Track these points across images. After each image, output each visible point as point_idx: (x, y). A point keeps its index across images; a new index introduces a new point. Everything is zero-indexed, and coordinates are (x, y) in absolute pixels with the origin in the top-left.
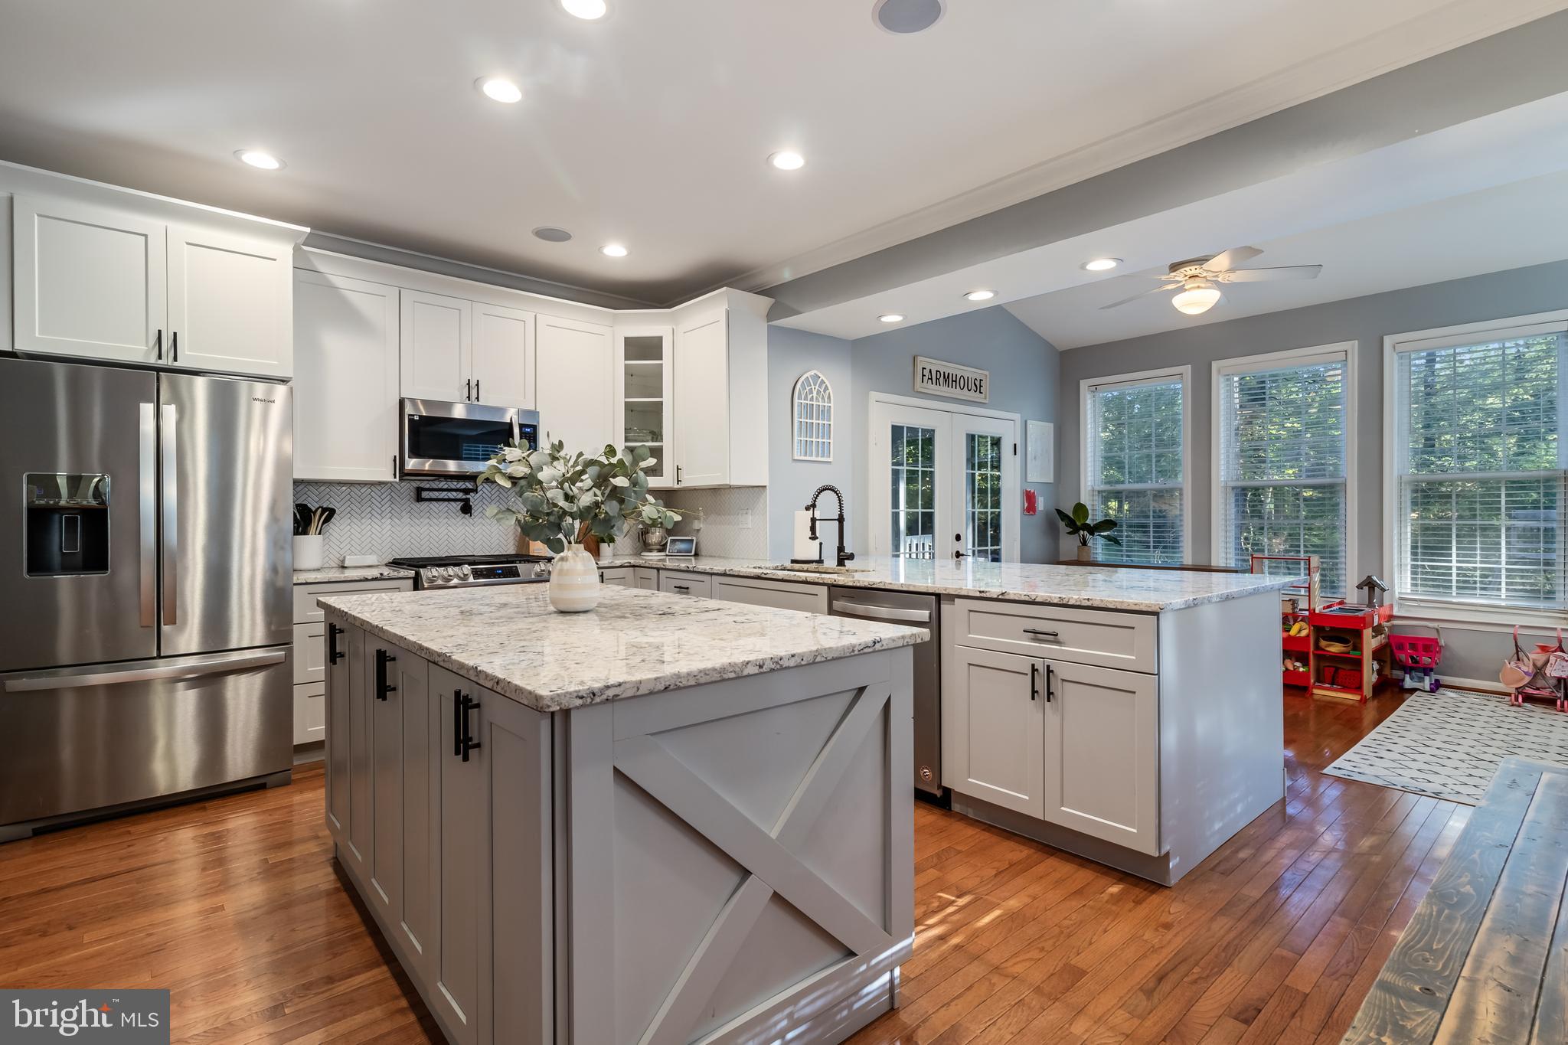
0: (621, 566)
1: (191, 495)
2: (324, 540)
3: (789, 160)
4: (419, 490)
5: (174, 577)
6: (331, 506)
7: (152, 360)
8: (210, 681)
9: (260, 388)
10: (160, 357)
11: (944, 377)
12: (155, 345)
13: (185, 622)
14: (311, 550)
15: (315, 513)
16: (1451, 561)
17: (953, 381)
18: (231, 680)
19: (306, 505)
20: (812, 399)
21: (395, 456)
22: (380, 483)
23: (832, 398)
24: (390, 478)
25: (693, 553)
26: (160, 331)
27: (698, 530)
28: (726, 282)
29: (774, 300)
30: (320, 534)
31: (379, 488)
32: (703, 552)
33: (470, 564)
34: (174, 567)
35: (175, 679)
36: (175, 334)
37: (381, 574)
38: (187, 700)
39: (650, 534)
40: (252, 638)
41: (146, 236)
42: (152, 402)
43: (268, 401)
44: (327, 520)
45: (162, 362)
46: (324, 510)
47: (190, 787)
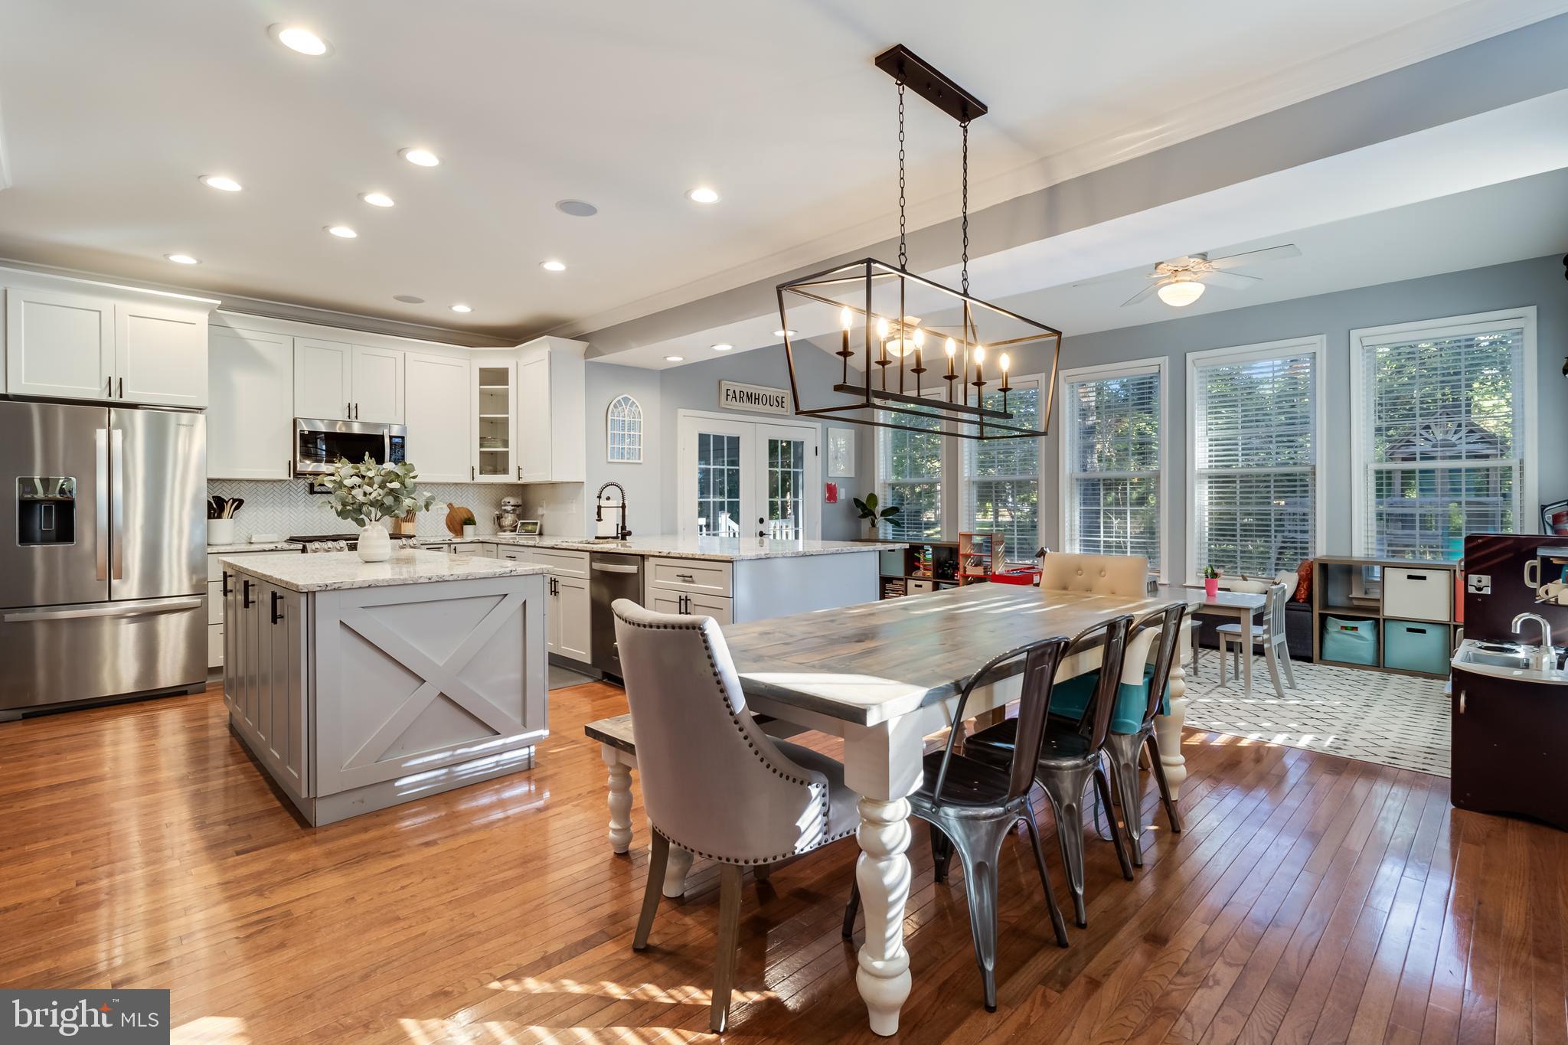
0: (471, 542)
1: (132, 491)
2: (235, 523)
3: (554, 266)
4: (312, 486)
5: (121, 547)
6: (241, 498)
7: (104, 398)
8: (147, 618)
9: (185, 417)
10: (110, 396)
11: (748, 396)
12: (106, 388)
13: (128, 577)
14: (225, 529)
15: (227, 503)
16: (1099, 537)
17: (755, 399)
18: (163, 618)
19: (220, 497)
20: (624, 416)
21: (290, 462)
22: (280, 481)
23: (641, 413)
24: (286, 477)
25: (537, 533)
26: (110, 378)
27: (543, 515)
28: (547, 331)
29: (588, 344)
30: (231, 518)
31: (280, 484)
32: (546, 531)
33: (346, 540)
34: (121, 541)
35: (119, 617)
36: (121, 379)
37: (276, 547)
38: (129, 632)
39: (504, 519)
40: (180, 589)
41: (100, 312)
42: (104, 427)
43: (191, 426)
44: (237, 508)
45: (112, 399)
46: (234, 501)
47: (131, 690)
